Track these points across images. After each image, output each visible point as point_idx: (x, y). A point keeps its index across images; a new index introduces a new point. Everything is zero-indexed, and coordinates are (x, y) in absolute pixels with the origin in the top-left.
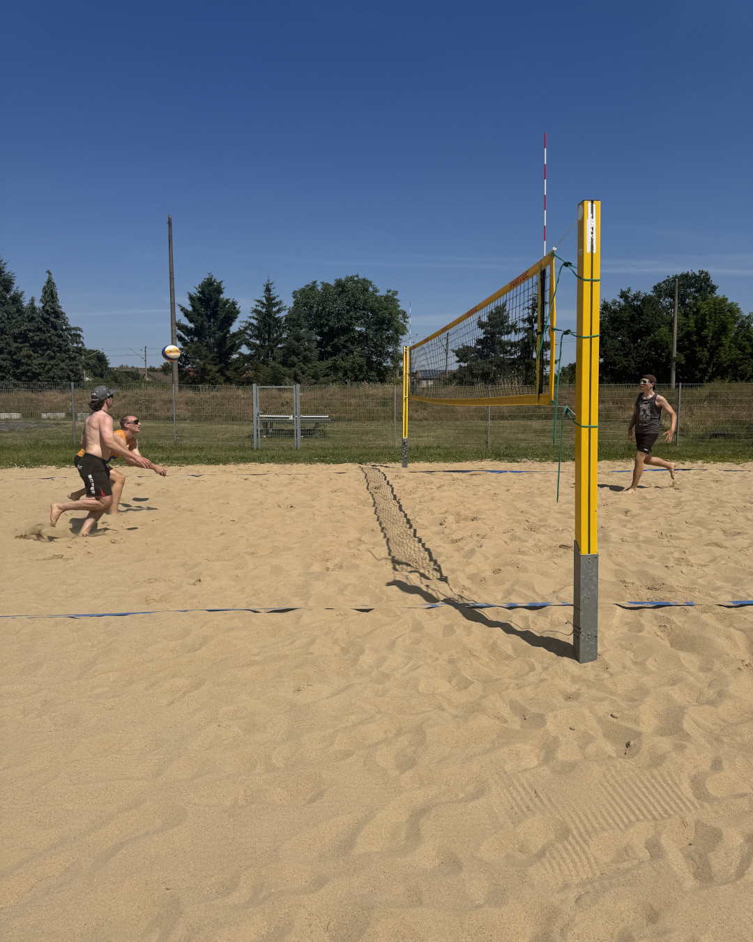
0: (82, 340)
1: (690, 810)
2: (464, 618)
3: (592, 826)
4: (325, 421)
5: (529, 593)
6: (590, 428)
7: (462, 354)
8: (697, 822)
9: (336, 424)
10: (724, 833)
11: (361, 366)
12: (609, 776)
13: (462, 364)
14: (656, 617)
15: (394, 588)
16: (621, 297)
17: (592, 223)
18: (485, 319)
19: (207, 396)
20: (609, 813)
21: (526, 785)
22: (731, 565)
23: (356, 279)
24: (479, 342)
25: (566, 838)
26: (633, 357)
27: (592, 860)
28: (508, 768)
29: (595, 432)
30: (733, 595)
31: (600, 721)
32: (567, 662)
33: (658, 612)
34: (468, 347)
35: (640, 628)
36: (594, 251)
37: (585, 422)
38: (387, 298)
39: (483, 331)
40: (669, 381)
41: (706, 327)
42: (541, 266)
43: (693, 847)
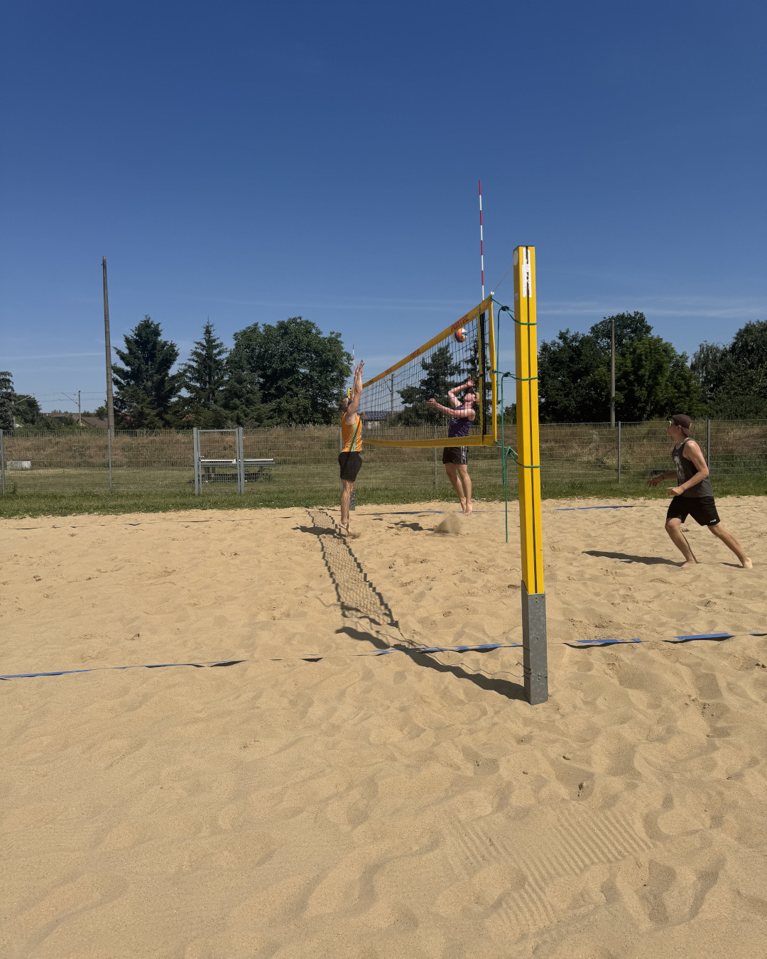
0: (11, 384)
1: (643, 850)
2: (415, 664)
3: (548, 873)
4: (269, 464)
5: (480, 635)
6: (532, 468)
7: (408, 395)
8: (651, 862)
9: (281, 468)
10: (678, 871)
11: (306, 409)
12: (563, 820)
13: (407, 405)
14: (605, 656)
15: (344, 635)
16: (560, 338)
17: (527, 269)
18: (429, 361)
19: (146, 441)
20: (564, 858)
21: (481, 834)
22: (675, 600)
23: (299, 321)
24: (424, 383)
25: (523, 887)
26: (573, 397)
27: (549, 908)
28: (462, 816)
29: (537, 472)
30: (679, 631)
31: (552, 763)
32: (518, 704)
33: (607, 650)
34: (412, 388)
35: (589, 667)
36: (530, 296)
37: (527, 462)
38: (330, 340)
39: (428, 372)
40: (609, 419)
41: (642, 367)
42: (480, 309)
43: (648, 888)
